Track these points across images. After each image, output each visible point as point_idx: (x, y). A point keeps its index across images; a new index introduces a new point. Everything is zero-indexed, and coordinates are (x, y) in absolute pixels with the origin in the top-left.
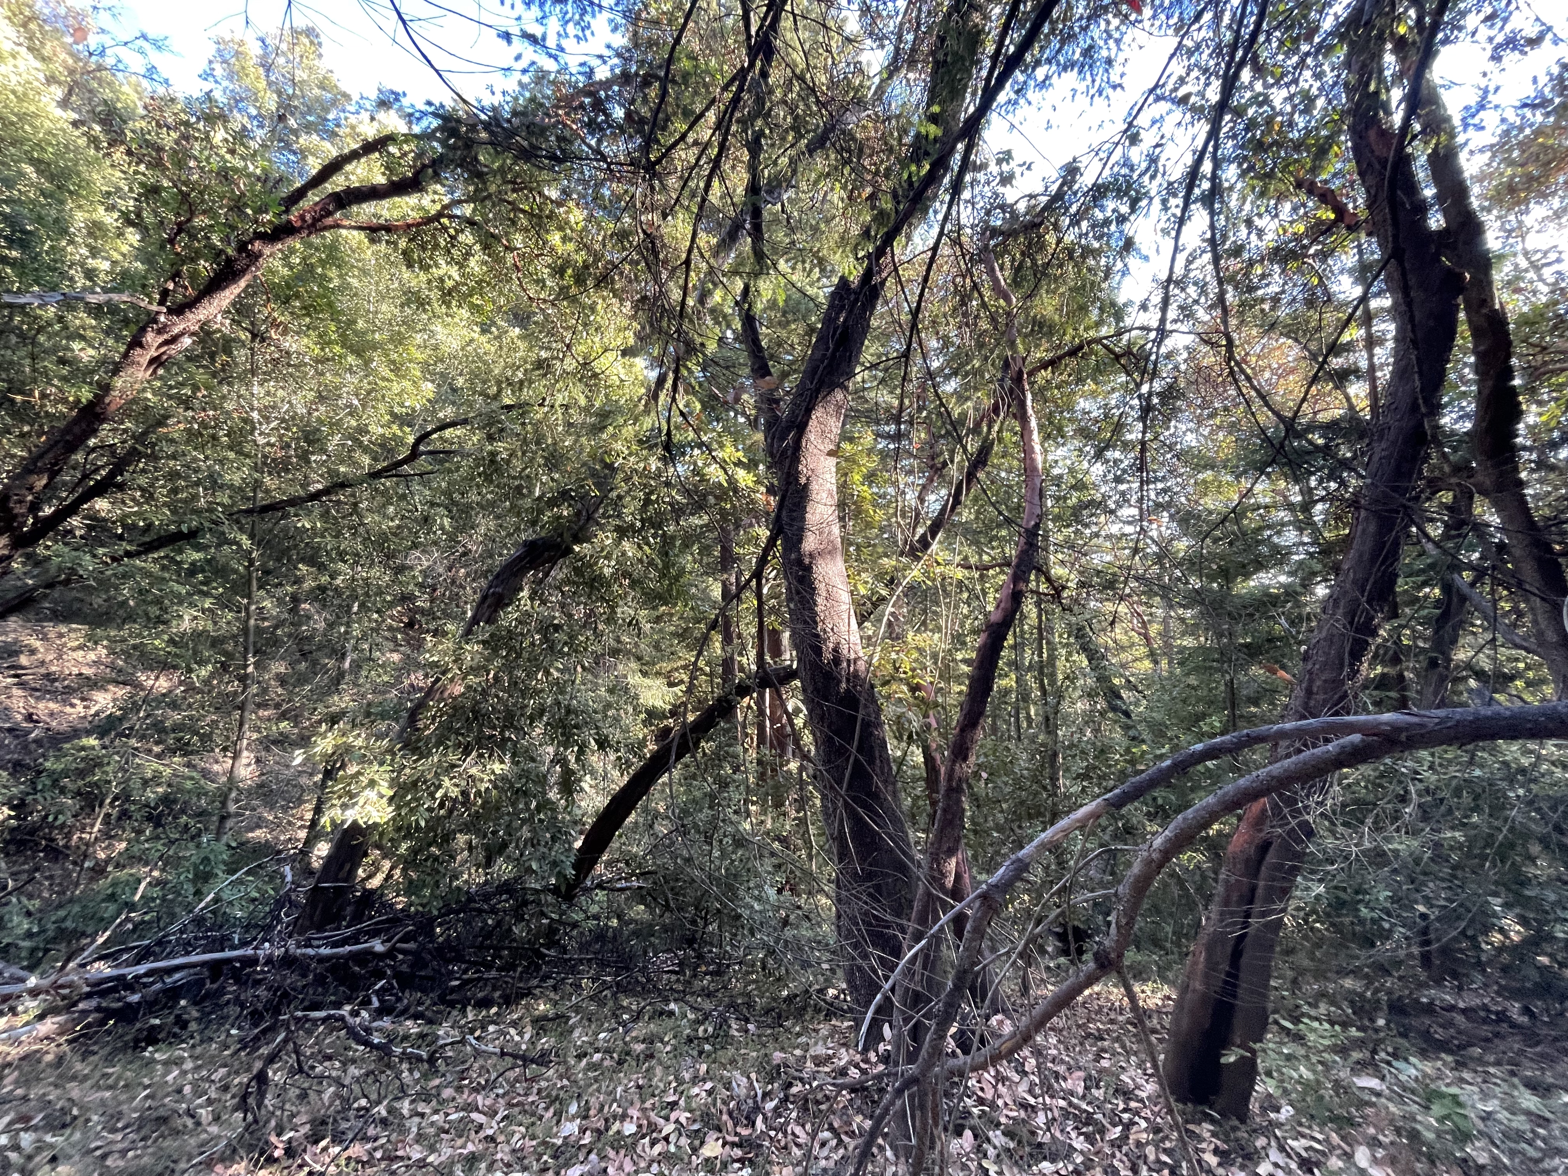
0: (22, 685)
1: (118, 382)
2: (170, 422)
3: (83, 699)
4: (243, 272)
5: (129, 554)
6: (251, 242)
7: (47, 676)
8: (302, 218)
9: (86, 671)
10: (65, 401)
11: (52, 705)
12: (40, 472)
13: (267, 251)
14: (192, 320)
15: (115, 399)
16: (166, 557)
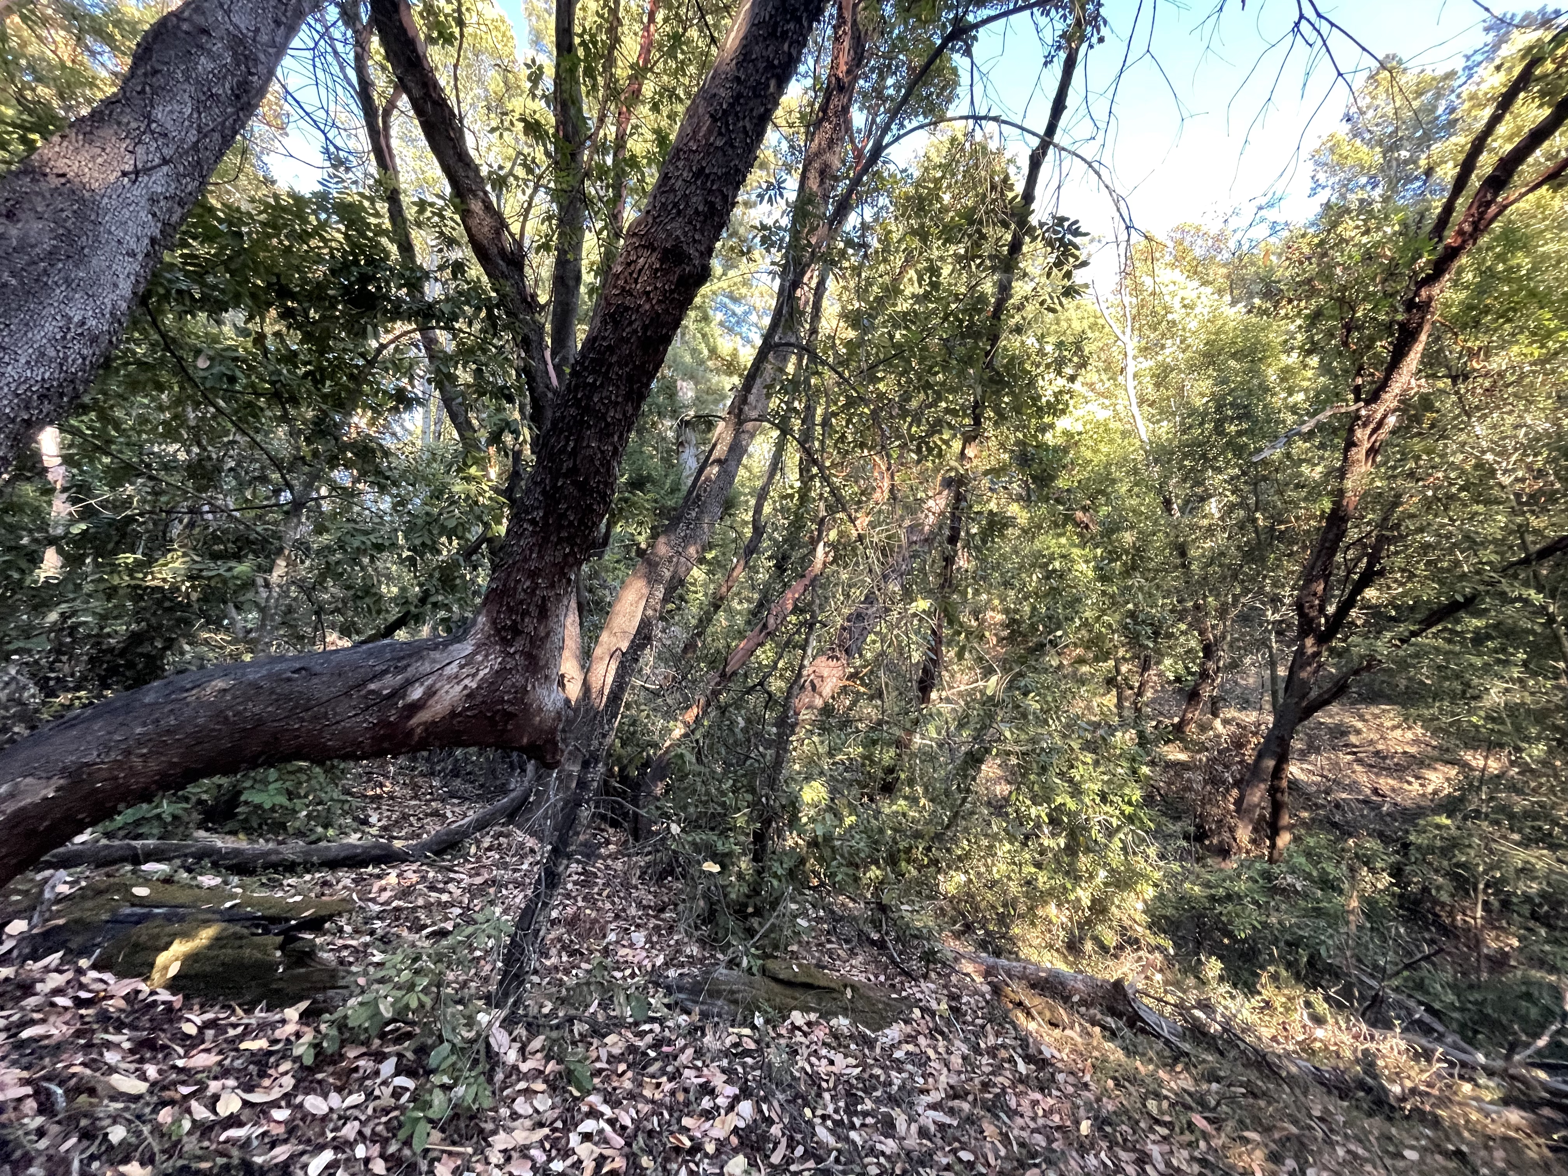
0: (1359, 761)
1: (1349, 484)
2: (1405, 498)
3: (1417, 778)
4: (1420, 327)
5: (1414, 634)
6: (1417, 294)
7: (1377, 753)
8: (1461, 233)
9: (1412, 750)
10: (1313, 517)
11: (1391, 782)
12: (1316, 579)
13: (1435, 290)
14: (1390, 399)
15: (1351, 499)
16: (1445, 629)
